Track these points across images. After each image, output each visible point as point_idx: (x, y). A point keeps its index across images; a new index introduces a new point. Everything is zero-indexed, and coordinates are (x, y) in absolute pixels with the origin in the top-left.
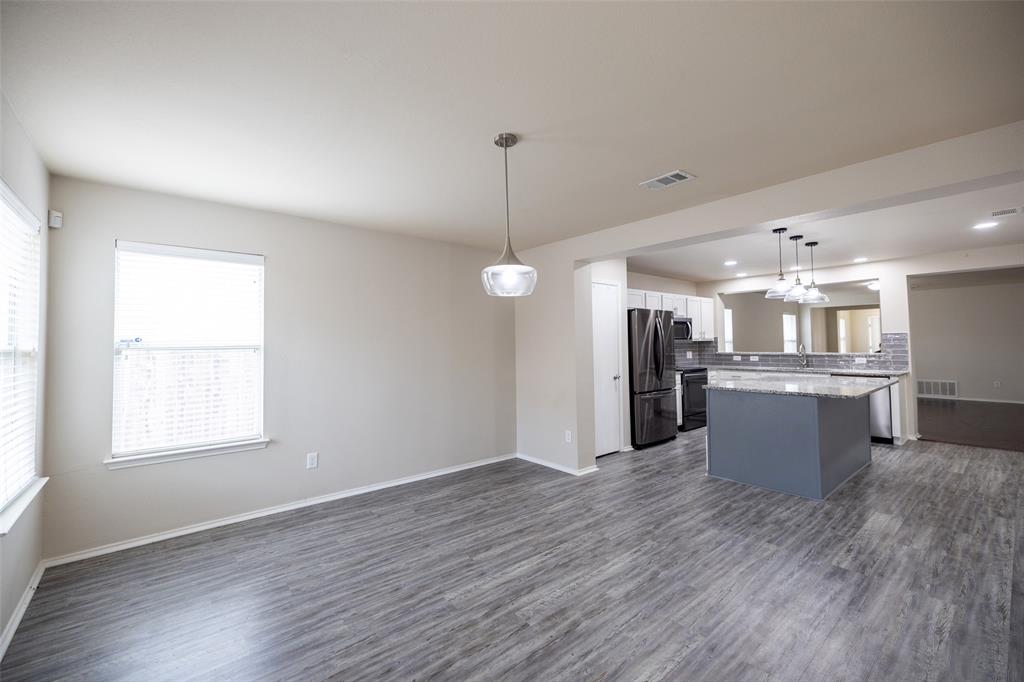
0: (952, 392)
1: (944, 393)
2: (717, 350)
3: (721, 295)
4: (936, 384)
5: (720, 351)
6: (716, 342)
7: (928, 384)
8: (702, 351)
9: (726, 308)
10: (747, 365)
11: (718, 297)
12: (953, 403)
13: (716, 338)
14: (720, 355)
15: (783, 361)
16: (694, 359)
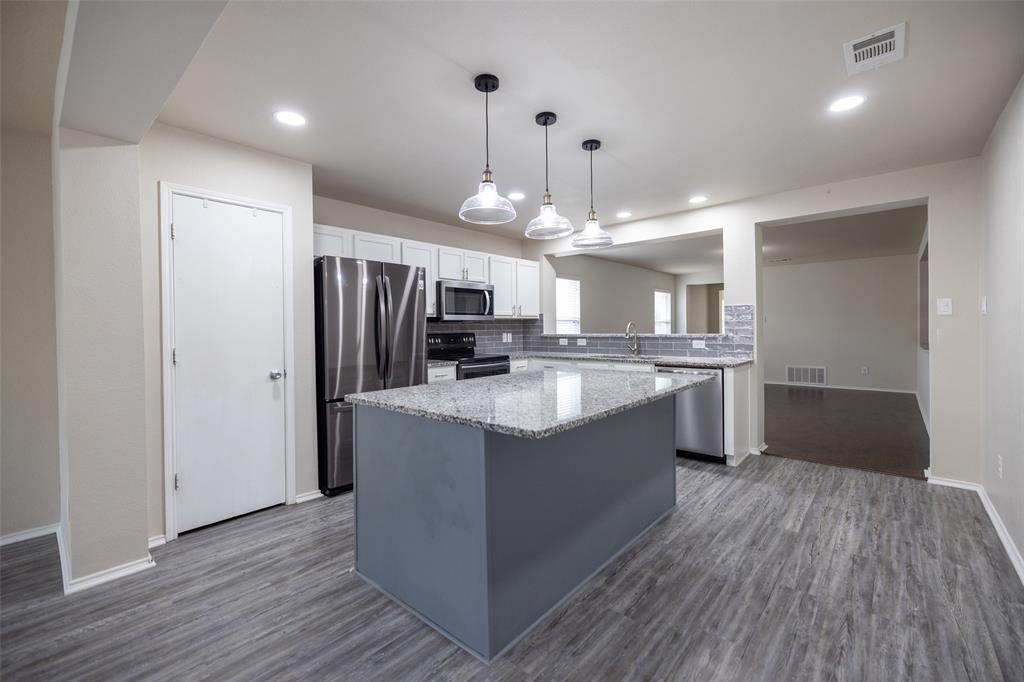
0: (821, 380)
1: (813, 380)
2: (542, 332)
3: (550, 258)
4: (806, 371)
5: (546, 332)
6: (542, 321)
7: (798, 370)
8: (527, 332)
9: (558, 275)
10: (575, 351)
11: (545, 260)
12: (821, 392)
13: (541, 315)
14: (546, 338)
15: (612, 345)
16: (513, 343)
